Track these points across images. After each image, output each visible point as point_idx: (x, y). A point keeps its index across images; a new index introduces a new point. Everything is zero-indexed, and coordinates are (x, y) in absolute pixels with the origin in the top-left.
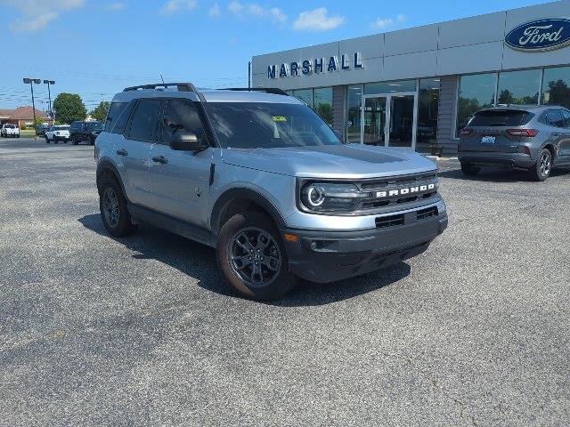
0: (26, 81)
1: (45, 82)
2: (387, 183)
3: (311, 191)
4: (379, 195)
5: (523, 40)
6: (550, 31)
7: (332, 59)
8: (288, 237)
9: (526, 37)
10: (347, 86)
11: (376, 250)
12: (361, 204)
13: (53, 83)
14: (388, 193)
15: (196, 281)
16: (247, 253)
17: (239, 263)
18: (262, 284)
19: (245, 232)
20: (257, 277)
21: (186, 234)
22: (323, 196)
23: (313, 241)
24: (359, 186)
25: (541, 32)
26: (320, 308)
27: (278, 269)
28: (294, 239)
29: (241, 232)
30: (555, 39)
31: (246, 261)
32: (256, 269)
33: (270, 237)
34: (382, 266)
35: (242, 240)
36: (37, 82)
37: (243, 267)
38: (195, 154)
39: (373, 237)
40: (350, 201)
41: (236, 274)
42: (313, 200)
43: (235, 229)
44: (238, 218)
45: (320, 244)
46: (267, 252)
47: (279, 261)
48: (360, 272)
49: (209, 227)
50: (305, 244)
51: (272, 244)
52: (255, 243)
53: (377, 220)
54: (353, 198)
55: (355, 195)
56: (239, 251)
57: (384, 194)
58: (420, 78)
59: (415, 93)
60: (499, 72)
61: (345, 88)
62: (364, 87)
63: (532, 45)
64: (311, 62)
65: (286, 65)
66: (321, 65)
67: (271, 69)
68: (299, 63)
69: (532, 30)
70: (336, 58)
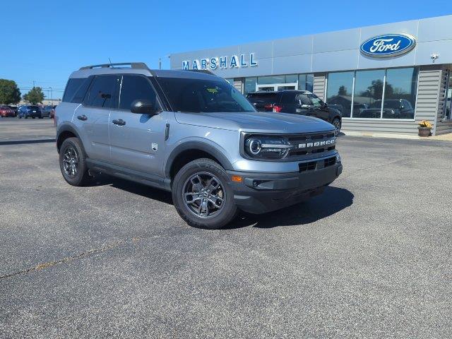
5: (373, 49)
6: (391, 43)
7: (234, 58)
9: (375, 47)
10: (244, 78)
25: (386, 43)
30: (395, 49)
58: (299, 74)
59: (296, 85)
60: (355, 71)
61: (242, 79)
62: (258, 79)
63: (379, 52)
64: (217, 59)
65: (197, 61)
66: (225, 62)
67: (186, 64)
68: (208, 60)
69: (380, 42)
70: (236, 58)
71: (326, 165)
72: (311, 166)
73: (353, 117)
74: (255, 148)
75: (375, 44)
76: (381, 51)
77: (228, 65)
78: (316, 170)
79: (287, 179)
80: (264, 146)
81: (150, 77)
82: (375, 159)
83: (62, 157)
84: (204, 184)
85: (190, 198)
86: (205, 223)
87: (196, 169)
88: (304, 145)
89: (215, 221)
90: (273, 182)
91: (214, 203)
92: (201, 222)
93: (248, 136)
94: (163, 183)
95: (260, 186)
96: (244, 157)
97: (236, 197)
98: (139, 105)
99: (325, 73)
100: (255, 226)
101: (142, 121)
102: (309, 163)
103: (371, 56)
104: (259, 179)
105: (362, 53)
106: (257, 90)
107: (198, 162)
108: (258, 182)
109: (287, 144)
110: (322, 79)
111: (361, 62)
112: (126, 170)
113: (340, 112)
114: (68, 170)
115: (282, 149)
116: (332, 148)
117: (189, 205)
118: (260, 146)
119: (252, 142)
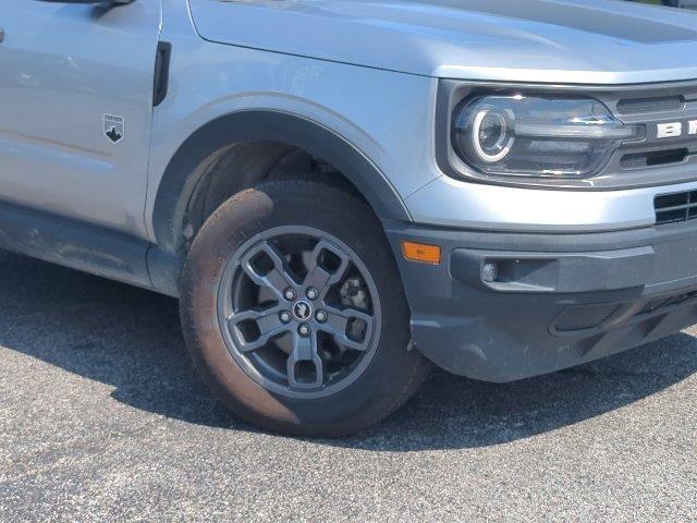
2: (681, 99)
3: (479, 118)
4: (663, 131)
8: (411, 251)
11: (655, 287)
12: (618, 155)
14: (685, 127)
15: (105, 389)
16: (272, 303)
17: (251, 330)
18: (322, 389)
19: (270, 241)
20: (305, 368)
21: (64, 255)
22: (510, 133)
23: (488, 261)
24: (612, 104)
26: (492, 452)
27: (370, 347)
28: (431, 255)
29: (261, 242)
31: (269, 324)
32: (302, 347)
33: (346, 255)
34: (652, 337)
35: (263, 263)
37: (262, 341)
38: (98, 13)
39: (649, 250)
40: (584, 147)
41: (242, 365)
42: (484, 144)
43: (240, 232)
44: (249, 199)
45: (504, 269)
46: (334, 297)
47: (375, 323)
48: (600, 351)
49: (147, 231)
50: (464, 271)
51: (353, 271)
52: (298, 270)
53: (660, 201)
54: (594, 142)
55: (598, 132)
56: (250, 296)
57: (676, 129)
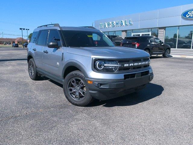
0: (21, 29)
1: (27, 29)
5: (188, 16)
7: (122, 21)
9: (189, 15)
13: (29, 30)
36: (24, 29)
58: (152, 28)
59: (150, 33)
60: (179, 26)
61: (126, 31)
62: (133, 31)
63: (191, 17)
64: (114, 22)
65: (106, 24)
66: (118, 23)
67: (101, 24)
68: (110, 23)
69: (191, 12)
70: (123, 21)
71: (142, 76)
72: (133, 76)
73: (177, 48)
74: (100, 66)
75: (189, 13)
76: (192, 16)
77: (119, 25)
78: (135, 78)
79: (116, 83)
80: (106, 65)
81: (59, 30)
82: (183, 70)
83: (29, 67)
84: (77, 83)
85: (71, 90)
86: (77, 103)
87: (73, 76)
88: (127, 65)
89: (82, 102)
90: (108, 85)
91: (82, 93)
92: (76, 103)
93: (96, 60)
94: (62, 82)
95: (102, 87)
96: (94, 71)
97: (90, 91)
98: (51, 44)
99: (164, 27)
100: (103, 106)
101: (54, 51)
102: (131, 74)
103: (187, 19)
104: (101, 83)
105: (183, 18)
106: (132, 35)
107: (74, 72)
108: (101, 84)
109: (117, 64)
110: (163, 30)
111: (181, 22)
112: (49, 74)
113: (170, 46)
114: (31, 73)
115: (115, 67)
116: (147, 66)
117: (71, 93)
118: (103, 65)
119: (98, 63)
